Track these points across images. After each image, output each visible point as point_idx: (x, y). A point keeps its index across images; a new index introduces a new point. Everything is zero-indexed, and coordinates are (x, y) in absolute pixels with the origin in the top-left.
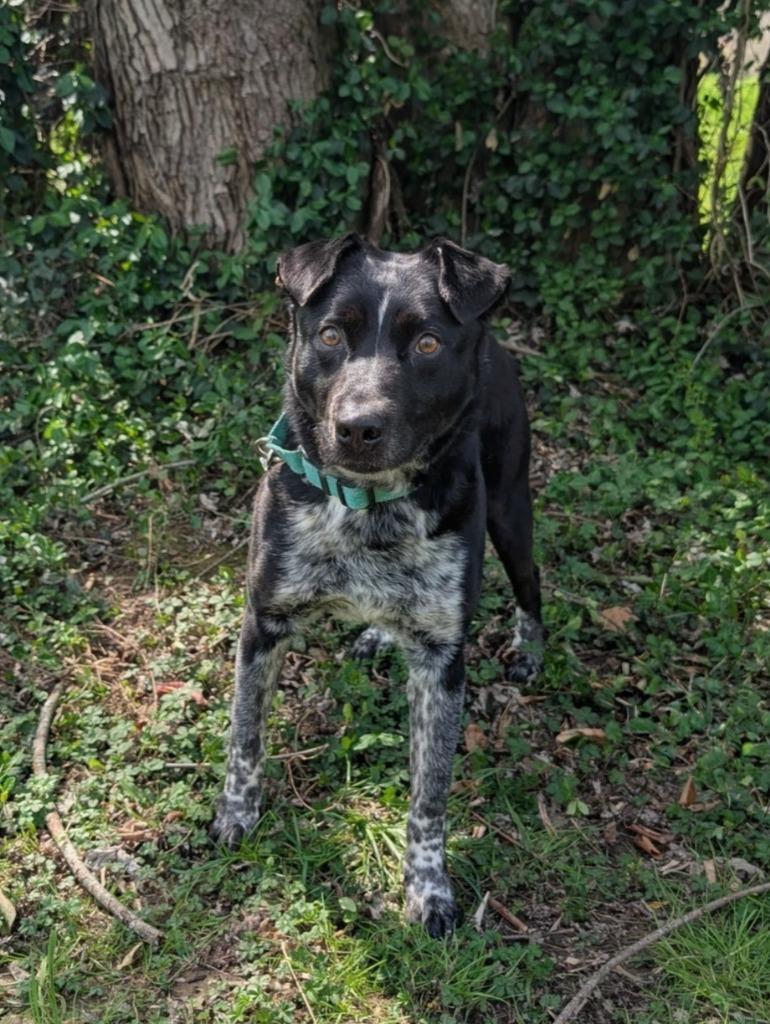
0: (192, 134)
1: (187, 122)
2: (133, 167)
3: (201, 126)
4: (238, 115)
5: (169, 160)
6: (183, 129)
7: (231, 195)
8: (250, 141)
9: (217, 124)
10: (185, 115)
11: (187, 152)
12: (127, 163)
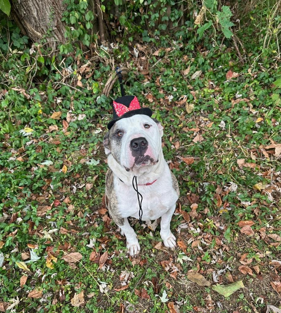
0: (41, 12)
1: (38, 8)
2: (25, 24)
3: (43, 9)
4: (53, 3)
5: (36, 21)
6: (37, 11)
7: (58, 30)
8: (59, 11)
9: (47, 7)
10: (36, 6)
11: (41, 18)
12: (22, 23)
